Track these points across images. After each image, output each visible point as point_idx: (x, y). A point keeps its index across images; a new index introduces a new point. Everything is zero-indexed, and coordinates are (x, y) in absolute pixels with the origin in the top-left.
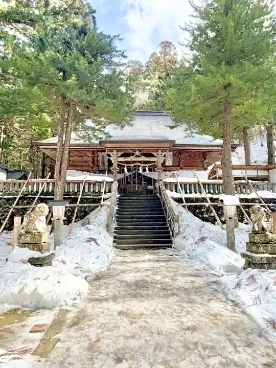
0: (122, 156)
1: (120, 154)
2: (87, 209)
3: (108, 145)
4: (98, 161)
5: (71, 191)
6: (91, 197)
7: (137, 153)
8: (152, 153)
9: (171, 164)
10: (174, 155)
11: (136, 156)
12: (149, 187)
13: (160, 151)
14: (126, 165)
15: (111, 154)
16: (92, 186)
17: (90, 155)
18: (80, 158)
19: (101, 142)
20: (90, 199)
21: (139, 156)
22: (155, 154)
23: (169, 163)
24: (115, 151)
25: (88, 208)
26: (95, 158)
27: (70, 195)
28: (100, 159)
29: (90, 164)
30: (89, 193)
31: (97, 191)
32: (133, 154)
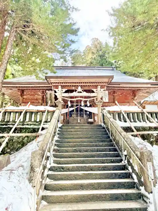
0: (66, 92)
1: (64, 90)
2: (25, 140)
3: (53, 80)
4: (47, 98)
5: (11, 120)
6: (32, 126)
7: (79, 89)
8: (92, 89)
9: (107, 101)
10: (109, 93)
11: (78, 92)
12: (90, 120)
13: (99, 87)
14: (70, 99)
15: (57, 90)
16: (33, 115)
17: (40, 94)
18: (32, 97)
19: (46, 78)
20: (29, 128)
21: (81, 92)
22: (94, 90)
23: (106, 99)
24: (60, 87)
25: (26, 138)
26: (45, 97)
27: (9, 125)
28: (48, 96)
29: (40, 101)
30: (29, 123)
31: (38, 120)
32: (76, 91)
